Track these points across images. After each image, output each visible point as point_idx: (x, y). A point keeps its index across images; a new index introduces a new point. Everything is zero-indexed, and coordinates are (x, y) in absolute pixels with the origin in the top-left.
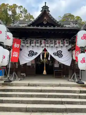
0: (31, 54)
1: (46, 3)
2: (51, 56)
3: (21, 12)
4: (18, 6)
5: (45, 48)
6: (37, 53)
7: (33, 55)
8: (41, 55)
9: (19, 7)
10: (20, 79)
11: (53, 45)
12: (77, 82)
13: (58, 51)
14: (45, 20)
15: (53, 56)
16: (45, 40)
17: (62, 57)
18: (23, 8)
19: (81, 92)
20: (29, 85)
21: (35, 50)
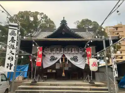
0: (53, 59)
1: (64, 18)
2: (69, 60)
3: (42, 18)
4: (39, 13)
5: (64, 54)
6: (57, 58)
7: (54, 60)
8: (60, 60)
9: (41, 13)
10: (43, 80)
11: (70, 52)
12: (90, 83)
13: (74, 57)
14: (64, 31)
15: (70, 60)
16: (64, 48)
17: (77, 61)
18: (44, 15)
19: (91, 89)
20: (51, 85)
21: (56, 56)
